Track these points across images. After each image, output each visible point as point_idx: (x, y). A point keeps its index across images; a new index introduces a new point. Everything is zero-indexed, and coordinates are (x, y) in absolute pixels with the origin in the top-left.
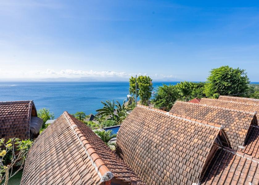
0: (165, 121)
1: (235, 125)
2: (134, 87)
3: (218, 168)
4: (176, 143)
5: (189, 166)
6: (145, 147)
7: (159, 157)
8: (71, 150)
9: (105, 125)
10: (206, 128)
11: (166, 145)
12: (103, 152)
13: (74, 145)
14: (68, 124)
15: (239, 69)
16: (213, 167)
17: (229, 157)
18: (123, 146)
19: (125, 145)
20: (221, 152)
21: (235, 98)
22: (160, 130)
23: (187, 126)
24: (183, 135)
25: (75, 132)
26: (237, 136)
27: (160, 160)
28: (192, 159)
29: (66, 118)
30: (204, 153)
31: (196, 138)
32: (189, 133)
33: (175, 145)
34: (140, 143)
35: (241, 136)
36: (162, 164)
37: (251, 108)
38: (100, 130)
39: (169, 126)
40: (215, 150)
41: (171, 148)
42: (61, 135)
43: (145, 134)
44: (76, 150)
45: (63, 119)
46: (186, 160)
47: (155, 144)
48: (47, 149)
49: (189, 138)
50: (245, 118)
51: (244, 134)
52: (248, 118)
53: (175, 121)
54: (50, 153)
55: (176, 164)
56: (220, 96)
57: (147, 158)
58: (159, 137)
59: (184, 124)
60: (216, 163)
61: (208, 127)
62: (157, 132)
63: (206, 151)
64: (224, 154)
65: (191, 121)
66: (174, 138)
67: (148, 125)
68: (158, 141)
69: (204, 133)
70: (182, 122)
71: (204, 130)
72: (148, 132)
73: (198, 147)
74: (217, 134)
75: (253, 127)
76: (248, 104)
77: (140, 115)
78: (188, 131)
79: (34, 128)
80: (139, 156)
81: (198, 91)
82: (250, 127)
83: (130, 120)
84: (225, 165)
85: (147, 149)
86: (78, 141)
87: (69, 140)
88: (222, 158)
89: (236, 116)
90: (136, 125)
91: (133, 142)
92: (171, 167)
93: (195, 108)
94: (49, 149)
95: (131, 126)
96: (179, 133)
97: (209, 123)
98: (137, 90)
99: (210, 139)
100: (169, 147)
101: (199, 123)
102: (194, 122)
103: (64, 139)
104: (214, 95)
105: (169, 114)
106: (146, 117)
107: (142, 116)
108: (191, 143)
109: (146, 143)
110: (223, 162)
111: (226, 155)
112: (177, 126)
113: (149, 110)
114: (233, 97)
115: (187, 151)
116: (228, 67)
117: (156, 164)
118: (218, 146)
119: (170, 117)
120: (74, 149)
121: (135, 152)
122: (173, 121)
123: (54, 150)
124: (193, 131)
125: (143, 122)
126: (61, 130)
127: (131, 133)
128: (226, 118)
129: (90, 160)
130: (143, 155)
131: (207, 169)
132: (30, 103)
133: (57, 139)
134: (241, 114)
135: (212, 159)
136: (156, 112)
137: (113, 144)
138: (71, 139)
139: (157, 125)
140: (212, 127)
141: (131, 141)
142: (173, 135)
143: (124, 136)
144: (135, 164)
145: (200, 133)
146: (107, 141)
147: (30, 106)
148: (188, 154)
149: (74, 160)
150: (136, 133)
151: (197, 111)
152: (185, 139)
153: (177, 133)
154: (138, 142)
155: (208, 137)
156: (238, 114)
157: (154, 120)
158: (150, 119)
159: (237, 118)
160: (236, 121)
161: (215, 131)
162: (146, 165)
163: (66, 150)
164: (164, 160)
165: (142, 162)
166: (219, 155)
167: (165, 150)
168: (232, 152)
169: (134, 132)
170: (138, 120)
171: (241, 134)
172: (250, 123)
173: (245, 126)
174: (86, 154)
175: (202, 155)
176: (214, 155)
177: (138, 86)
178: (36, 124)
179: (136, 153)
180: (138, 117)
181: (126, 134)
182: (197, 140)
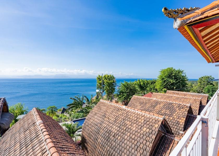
0: (122, 114)
1: (177, 115)
2: (100, 84)
3: (161, 152)
4: (130, 132)
5: (139, 152)
6: (106, 137)
7: (117, 145)
8: (33, 144)
9: (74, 117)
10: (152, 119)
11: (122, 134)
12: (63, 145)
13: (37, 140)
14: (35, 119)
15: (180, 70)
16: (158, 151)
17: (169, 142)
18: (87, 137)
19: (89, 135)
20: (164, 138)
21: (178, 92)
22: (118, 121)
23: (139, 117)
24: (136, 125)
25: (39, 127)
26: (178, 123)
27: (117, 148)
28: (142, 146)
29: (34, 114)
30: (151, 140)
31: (145, 127)
32: (140, 123)
33: (129, 134)
34: (101, 133)
35: (181, 123)
36: (119, 151)
37: (189, 100)
38: (69, 123)
39: (125, 118)
40: (160, 137)
41: (126, 137)
42: (27, 131)
43: (106, 125)
44: (38, 145)
45: (31, 115)
46: (137, 146)
47: (114, 134)
48: (11, 144)
49: (140, 127)
50: (183, 109)
51: (183, 121)
52: (186, 108)
53: (130, 114)
54: (13, 149)
55: (129, 151)
56: (167, 91)
57: (107, 146)
58: (117, 127)
59: (136, 115)
60: (160, 147)
61: (154, 118)
62: (116, 123)
63: (152, 138)
64: (166, 139)
65: (142, 113)
66: (128, 128)
67: (108, 117)
68: (116, 131)
69: (151, 123)
70: (135, 114)
71: (151, 120)
72: (108, 123)
73: (146, 135)
74: (160, 123)
75: (190, 116)
76: (186, 97)
77: (102, 109)
78: (139, 121)
79: (4, 123)
80: (100, 145)
81: (152, 86)
82: (187, 116)
83: (94, 113)
84: (167, 148)
85: (107, 138)
86: (41, 136)
87: (33, 136)
88: (165, 143)
89: (177, 107)
90: (99, 118)
91: (95, 133)
92: (125, 153)
93: (148, 102)
94: (14, 144)
95: (94, 119)
96: (132, 124)
97: (154, 115)
98: (103, 86)
99: (155, 128)
100: (124, 135)
101: (147, 115)
102: (143, 114)
103: (29, 135)
104: (163, 90)
105: (126, 107)
106: (107, 111)
107: (104, 109)
108: (142, 131)
109: (106, 133)
110: (165, 146)
111: (167, 140)
112: (131, 117)
113: (110, 104)
114: (176, 92)
115: (138, 139)
116: (172, 68)
117: (114, 151)
118: (162, 133)
119: (126, 110)
120: (36, 144)
121: (97, 141)
122: (128, 113)
123: (18, 145)
124: (143, 121)
125: (104, 114)
126: (27, 126)
127: (94, 125)
128: (170, 109)
129: (48, 154)
130: (104, 143)
131: (154, 154)
132: (2, 100)
133: (22, 134)
134: (181, 106)
135: (157, 144)
136: (115, 106)
137: (79, 135)
138: (35, 134)
139: (115, 117)
140: (157, 118)
141: (94, 132)
142: (127, 125)
143: (88, 128)
144: (97, 152)
145: (148, 123)
146: (74, 133)
147: (2, 103)
148: (139, 141)
149: (34, 154)
150: (98, 124)
151: (149, 103)
152: (137, 129)
153: (130, 123)
154: (100, 132)
155: (154, 126)
156: (178, 105)
157: (113, 113)
158: (110, 112)
159: (178, 109)
160: (177, 111)
161: (159, 121)
162: (106, 153)
163: (29, 145)
164: (121, 148)
165: (102, 151)
166: (162, 141)
167: (121, 138)
168: (172, 138)
169: (97, 124)
170: (101, 113)
171: (181, 122)
172: (187, 113)
173: (184, 115)
174: (46, 148)
175: (149, 141)
176: (159, 141)
177: (103, 83)
178: (7, 119)
179: (98, 143)
180: (100, 110)
181: (90, 126)
182: (146, 128)
